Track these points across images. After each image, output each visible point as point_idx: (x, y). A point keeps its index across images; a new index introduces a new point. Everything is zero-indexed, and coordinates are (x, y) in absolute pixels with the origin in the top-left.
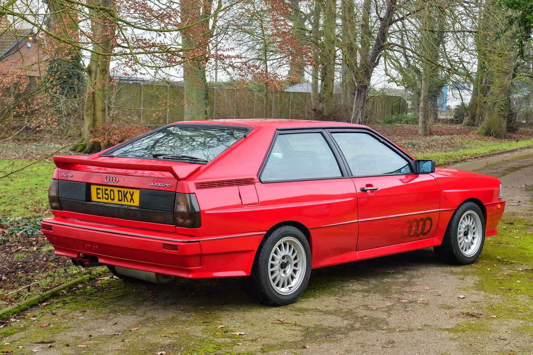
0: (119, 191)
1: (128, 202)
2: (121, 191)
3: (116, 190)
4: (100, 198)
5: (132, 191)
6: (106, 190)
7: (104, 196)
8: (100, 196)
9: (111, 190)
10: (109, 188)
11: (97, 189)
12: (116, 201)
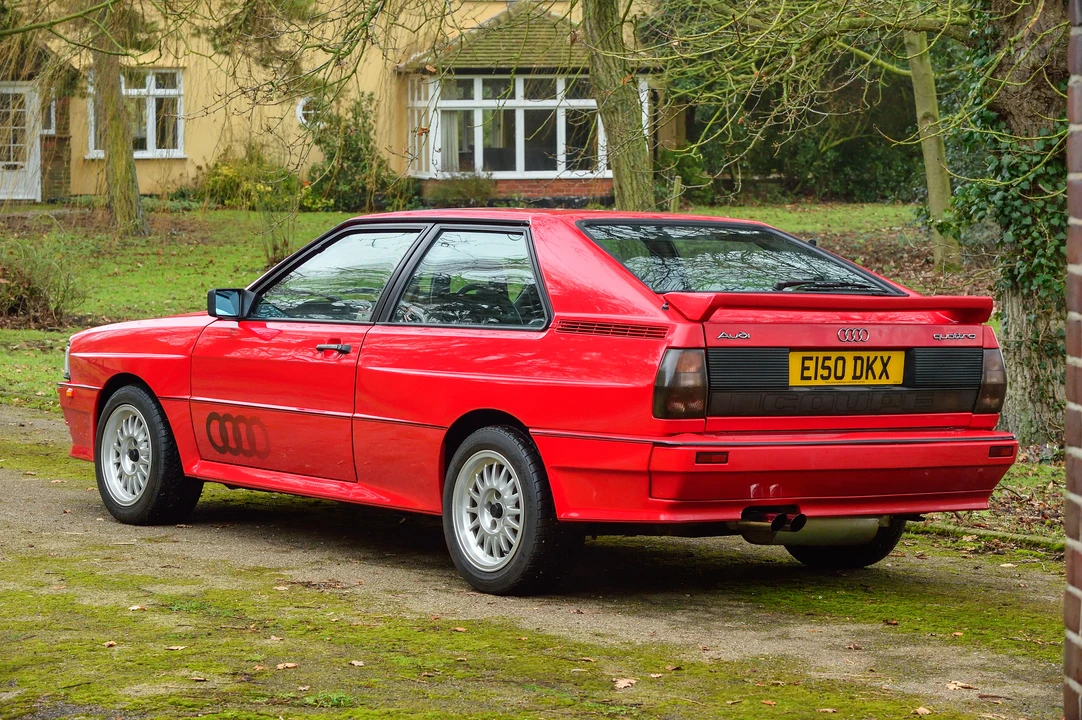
0: (856, 359)
1: (874, 378)
2: (861, 358)
4: (809, 378)
5: (885, 355)
7: (821, 372)
8: (810, 373)
11: (804, 359)
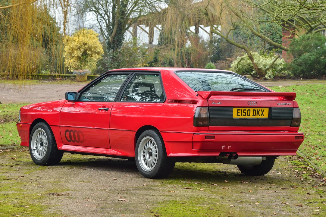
1: (259, 116)
3: (252, 109)
4: (239, 116)
6: (244, 110)
9: (248, 110)
10: (247, 109)
12: (251, 116)
